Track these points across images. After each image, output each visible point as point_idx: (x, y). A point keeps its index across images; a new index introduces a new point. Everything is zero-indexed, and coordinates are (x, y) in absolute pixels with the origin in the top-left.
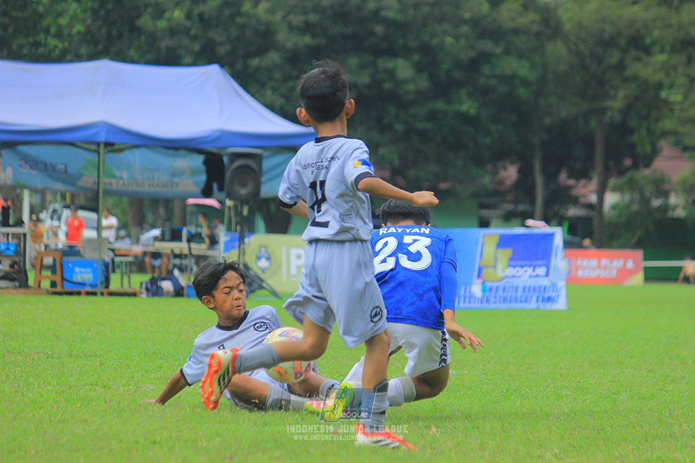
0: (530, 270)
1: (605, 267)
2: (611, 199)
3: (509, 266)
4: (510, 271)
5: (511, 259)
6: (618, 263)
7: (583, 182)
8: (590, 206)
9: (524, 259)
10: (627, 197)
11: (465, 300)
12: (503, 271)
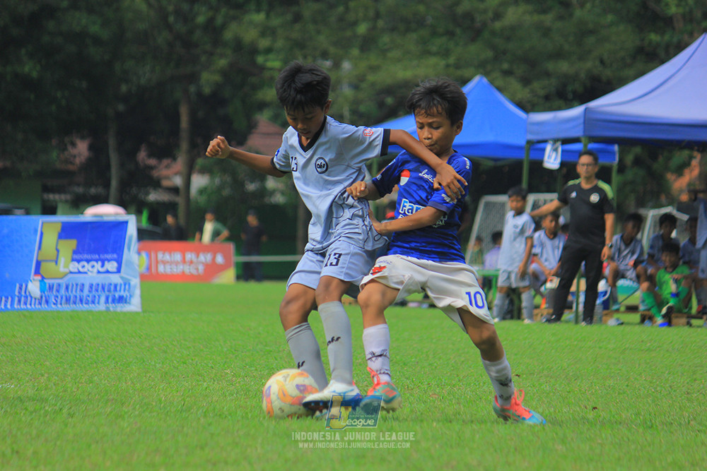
0: (98, 266)
1: (191, 262)
2: (199, 181)
3: (73, 260)
4: (74, 266)
5: (75, 252)
6: (205, 258)
7: (165, 162)
8: (175, 190)
9: (90, 252)
10: (217, 180)
11: (19, 301)
12: (66, 266)
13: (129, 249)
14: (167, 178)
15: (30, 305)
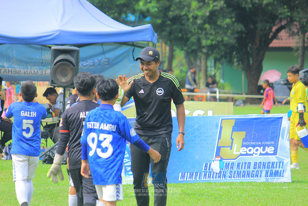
0: (260, 150)
11: (205, 175)
12: (238, 150)
13: (283, 138)
15: (213, 178)
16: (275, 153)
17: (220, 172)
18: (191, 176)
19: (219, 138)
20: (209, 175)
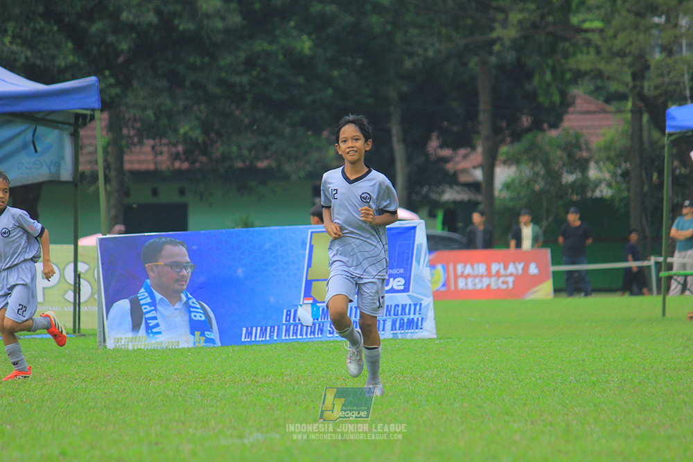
1: (498, 274)
2: (503, 174)
6: (515, 268)
7: (462, 151)
8: (474, 186)
10: (526, 171)
11: (288, 330)
13: (418, 262)
14: (465, 171)
15: (301, 335)
16: (406, 289)
17: (314, 324)
18: (263, 332)
19: (309, 265)
20: (294, 330)
